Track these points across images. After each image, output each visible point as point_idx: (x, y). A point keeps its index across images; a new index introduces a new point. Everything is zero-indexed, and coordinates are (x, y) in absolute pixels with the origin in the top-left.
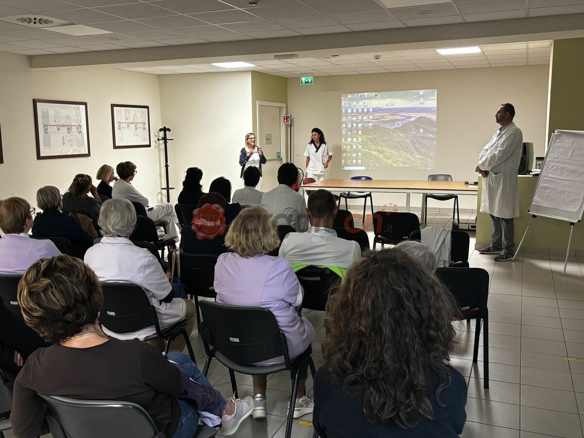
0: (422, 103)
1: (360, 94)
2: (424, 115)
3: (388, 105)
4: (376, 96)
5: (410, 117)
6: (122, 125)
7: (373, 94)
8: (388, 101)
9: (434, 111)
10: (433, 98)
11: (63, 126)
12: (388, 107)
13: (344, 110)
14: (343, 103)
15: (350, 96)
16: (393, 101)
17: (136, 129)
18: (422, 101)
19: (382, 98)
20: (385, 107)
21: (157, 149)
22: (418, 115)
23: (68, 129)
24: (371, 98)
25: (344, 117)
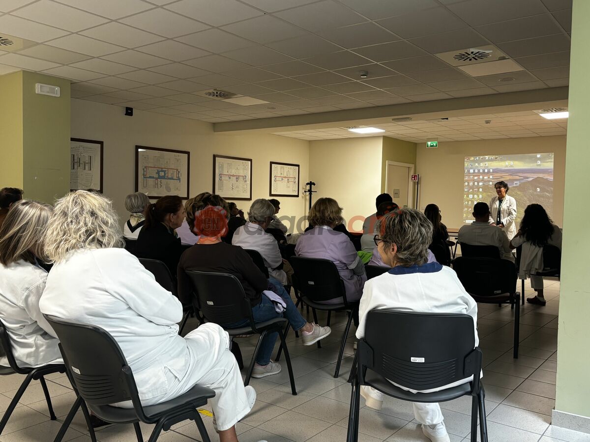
0: (540, 165)
1: (481, 157)
2: (541, 175)
3: (507, 166)
4: (496, 158)
5: (528, 178)
6: (277, 178)
7: (493, 157)
8: (507, 163)
9: (550, 172)
10: (550, 160)
11: (233, 176)
12: (506, 168)
13: (466, 170)
14: (466, 165)
15: (472, 158)
16: (512, 163)
17: (288, 182)
18: (539, 163)
19: (502, 160)
20: (504, 168)
21: (304, 199)
22: (536, 176)
23: (237, 178)
24: (492, 160)
25: (467, 177)
